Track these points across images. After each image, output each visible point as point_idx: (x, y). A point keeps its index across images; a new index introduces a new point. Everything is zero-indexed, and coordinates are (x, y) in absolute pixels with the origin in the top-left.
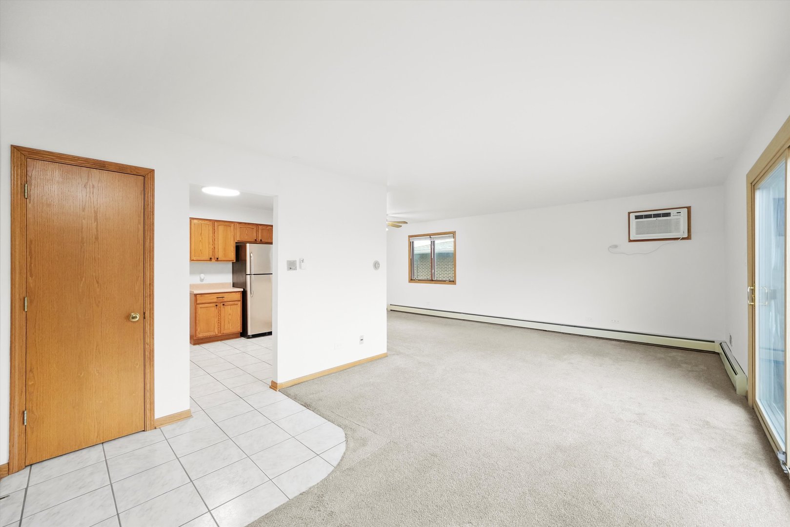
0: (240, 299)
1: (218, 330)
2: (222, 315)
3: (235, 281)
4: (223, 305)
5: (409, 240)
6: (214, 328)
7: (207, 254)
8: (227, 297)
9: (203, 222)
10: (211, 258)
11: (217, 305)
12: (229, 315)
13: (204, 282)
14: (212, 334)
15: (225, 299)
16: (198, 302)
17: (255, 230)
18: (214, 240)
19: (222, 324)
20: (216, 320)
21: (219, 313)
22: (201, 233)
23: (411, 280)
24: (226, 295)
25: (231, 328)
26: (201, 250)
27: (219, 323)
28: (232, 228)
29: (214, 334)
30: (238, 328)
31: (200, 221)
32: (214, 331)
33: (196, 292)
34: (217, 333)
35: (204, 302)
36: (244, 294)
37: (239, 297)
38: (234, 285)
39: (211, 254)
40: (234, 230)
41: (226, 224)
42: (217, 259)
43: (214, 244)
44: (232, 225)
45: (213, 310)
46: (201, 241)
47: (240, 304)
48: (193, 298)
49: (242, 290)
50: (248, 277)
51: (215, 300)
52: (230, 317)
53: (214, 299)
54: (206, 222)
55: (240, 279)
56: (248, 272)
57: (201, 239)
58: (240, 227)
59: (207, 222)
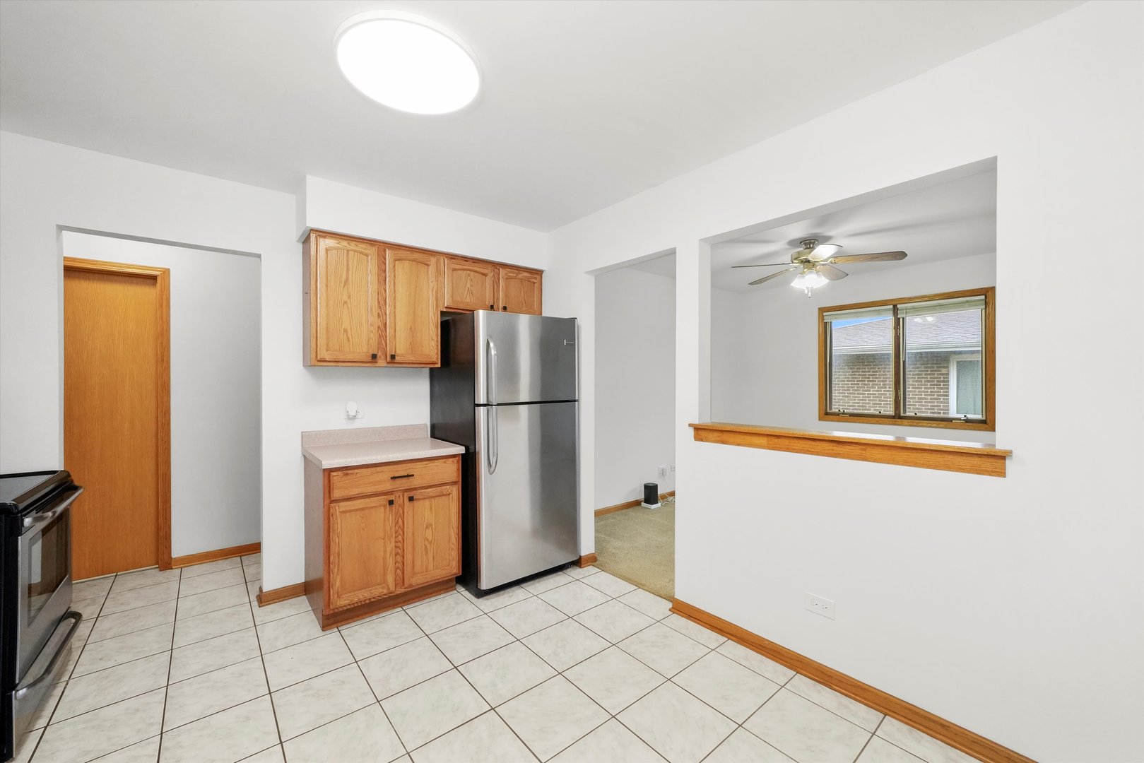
0: (455, 479)
1: (396, 575)
2: (408, 530)
3: (439, 420)
4: (411, 499)
5: (821, 317)
6: (385, 574)
7: (362, 343)
8: (422, 476)
9: (352, 246)
10: (374, 356)
11: (391, 503)
12: (427, 527)
13: (357, 424)
14: (378, 592)
15: (415, 482)
16: (337, 494)
17: (489, 281)
18: (382, 303)
19: (408, 557)
20: (391, 546)
21: (397, 523)
22: (347, 280)
23: (827, 414)
24: (416, 469)
25: (431, 567)
26: (345, 331)
27: (400, 552)
28: (432, 269)
29: (385, 591)
30: (452, 565)
31: (344, 243)
32: (384, 581)
33: (328, 463)
34: (392, 588)
35: (354, 492)
36: (469, 464)
37: (452, 471)
38: (438, 432)
39: (374, 342)
40: (437, 277)
41: (416, 256)
42: (393, 357)
43: (382, 314)
44: (433, 260)
45: (381, 517)
46: (345, 302)
47: (455, 492)
48: (319, 481)
49: (461, 450)
50: (482, 412)
51: (388, 486)
52: (429, 534)
53: (382, 481)
54: (361, 247)
55: (455, 416)
56: (481, 398)
57: (345, 298)
58: (454, 270)
59: (364, 246)
